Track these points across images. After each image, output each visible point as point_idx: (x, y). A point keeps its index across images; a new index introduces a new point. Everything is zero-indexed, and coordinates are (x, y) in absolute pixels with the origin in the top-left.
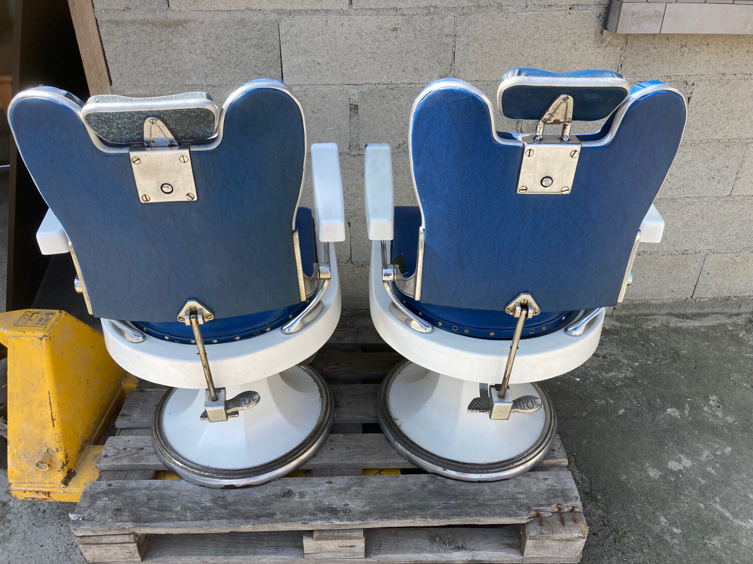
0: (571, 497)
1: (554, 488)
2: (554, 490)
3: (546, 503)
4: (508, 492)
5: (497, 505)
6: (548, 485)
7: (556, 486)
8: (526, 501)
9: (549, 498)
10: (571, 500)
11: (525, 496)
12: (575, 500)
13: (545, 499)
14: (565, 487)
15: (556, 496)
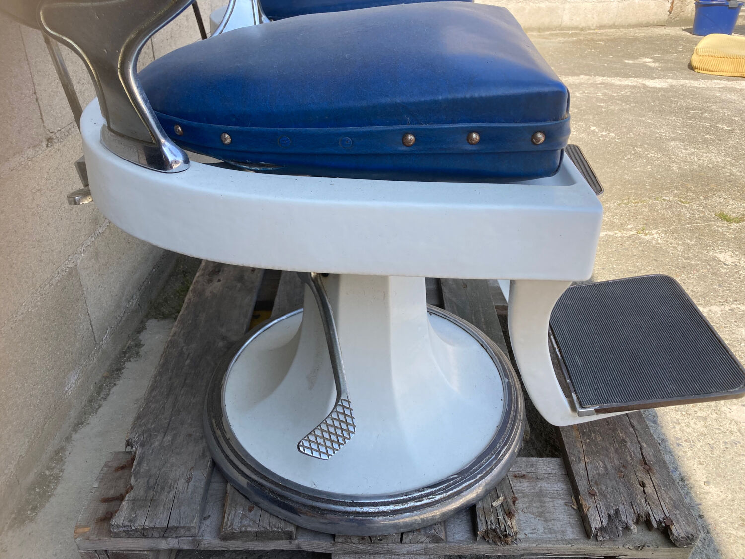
0: (138, 512)
1: (167, 490)
2: (163, 489)
3: (142, 470)
4: (182, 424)
5: (164, 408)
6: (176, 481)
7: (169, 493)
8: (157, 444)
9: (150, 477)
10: (132, 509)
11: (166, 444)
12: (130, 515)
13: (149, 471)
14: (162, 508)
15: (149, 488)
